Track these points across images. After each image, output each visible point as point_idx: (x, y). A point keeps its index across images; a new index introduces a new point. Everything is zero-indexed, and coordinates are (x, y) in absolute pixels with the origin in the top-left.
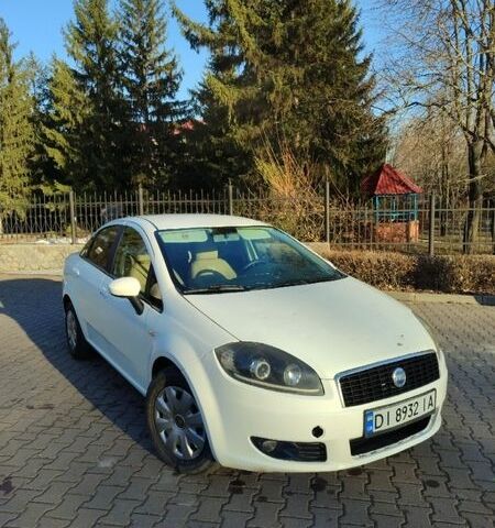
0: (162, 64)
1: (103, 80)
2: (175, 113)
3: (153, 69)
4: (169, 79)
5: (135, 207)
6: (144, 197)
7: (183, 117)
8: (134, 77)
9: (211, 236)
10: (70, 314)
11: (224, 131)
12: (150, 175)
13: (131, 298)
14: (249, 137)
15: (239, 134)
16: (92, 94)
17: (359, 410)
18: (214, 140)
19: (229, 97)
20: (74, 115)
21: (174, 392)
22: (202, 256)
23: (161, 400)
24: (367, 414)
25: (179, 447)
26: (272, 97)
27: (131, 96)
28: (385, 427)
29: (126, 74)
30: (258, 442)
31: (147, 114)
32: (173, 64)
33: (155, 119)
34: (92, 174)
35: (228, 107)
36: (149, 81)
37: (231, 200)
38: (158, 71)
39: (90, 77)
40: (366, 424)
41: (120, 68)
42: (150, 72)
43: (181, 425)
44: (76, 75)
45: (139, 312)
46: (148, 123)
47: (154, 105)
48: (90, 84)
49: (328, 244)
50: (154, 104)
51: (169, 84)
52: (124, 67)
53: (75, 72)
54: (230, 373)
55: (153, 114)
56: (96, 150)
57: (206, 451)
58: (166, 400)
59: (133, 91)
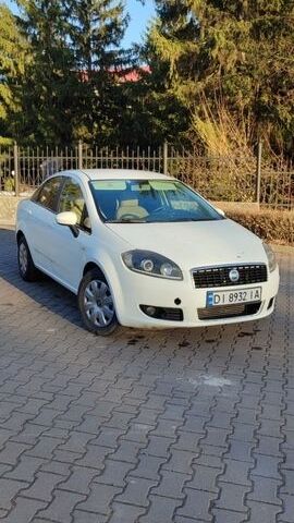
0: (107, 9)
1: (47, 27)
2: (120, 62)
3: (98, 14)
4: (114, 25)
5: (74, 163)
6: (84, 151)
7: (128, 66)
8: (77, 23)
9: (128, 186)
10: (22, 246)
11: (166, 86)
12: (90, 129)
13: (70, 226)
14: (191, 93)
15: (180, 89)
16: (35, 42)
17: (204, 291)
18: (155, 95)
19: (172, 51)
20: (16, 65)
21: (96, 284)
22: (126, 203)
23: (88, 290)
24: (208, 294)
25: (98, 320)
26: (214, 53)
27: (73, 44)
28: (221, 303)
29: (70, 21)
30: (143, 308)
31: (89, 63)
32: (119, 9)
33: (98, 68)
34: (33, 126)
35: (169, 63)
36: (93, 28)
37: (166, 158)
38: (103, 17)
39: (32, 23)
40: (208, 300)
41: (64, 14)
42: (95, 17)
43: (100, 306)
44: (19, 21)
45: (76, 236)
46: (91, 73)
47: (98, 54)
48: (33, 31)
49: (258, 204)
50: (97, 52)
51: (114, 30)
52: (68, 13)
53: (18, 18)
54: (129, 268)
55: (96, 63)
56: (37, 101)
57: (114, 320)
58: (91, 289)
59: (77, 39)
